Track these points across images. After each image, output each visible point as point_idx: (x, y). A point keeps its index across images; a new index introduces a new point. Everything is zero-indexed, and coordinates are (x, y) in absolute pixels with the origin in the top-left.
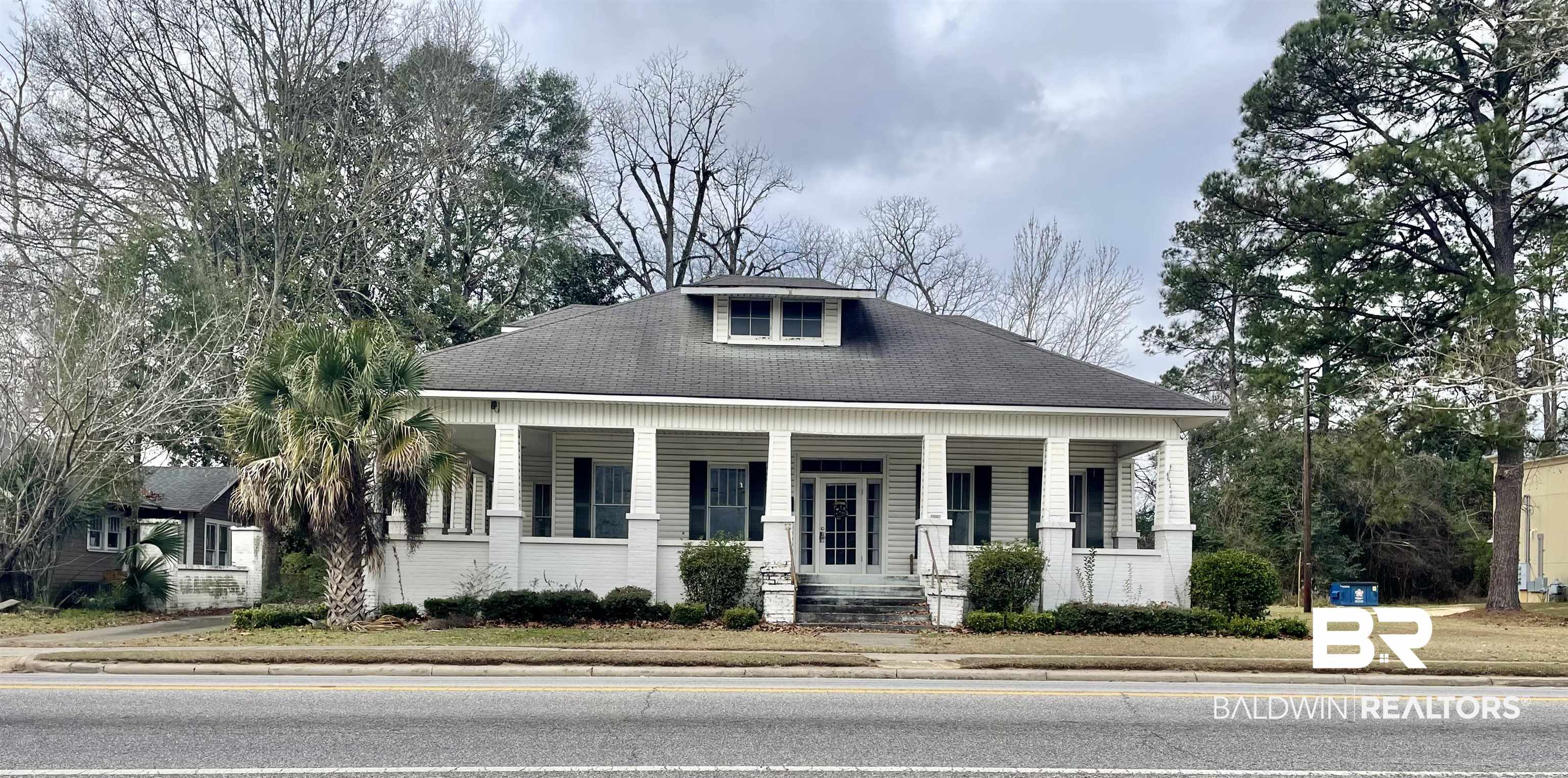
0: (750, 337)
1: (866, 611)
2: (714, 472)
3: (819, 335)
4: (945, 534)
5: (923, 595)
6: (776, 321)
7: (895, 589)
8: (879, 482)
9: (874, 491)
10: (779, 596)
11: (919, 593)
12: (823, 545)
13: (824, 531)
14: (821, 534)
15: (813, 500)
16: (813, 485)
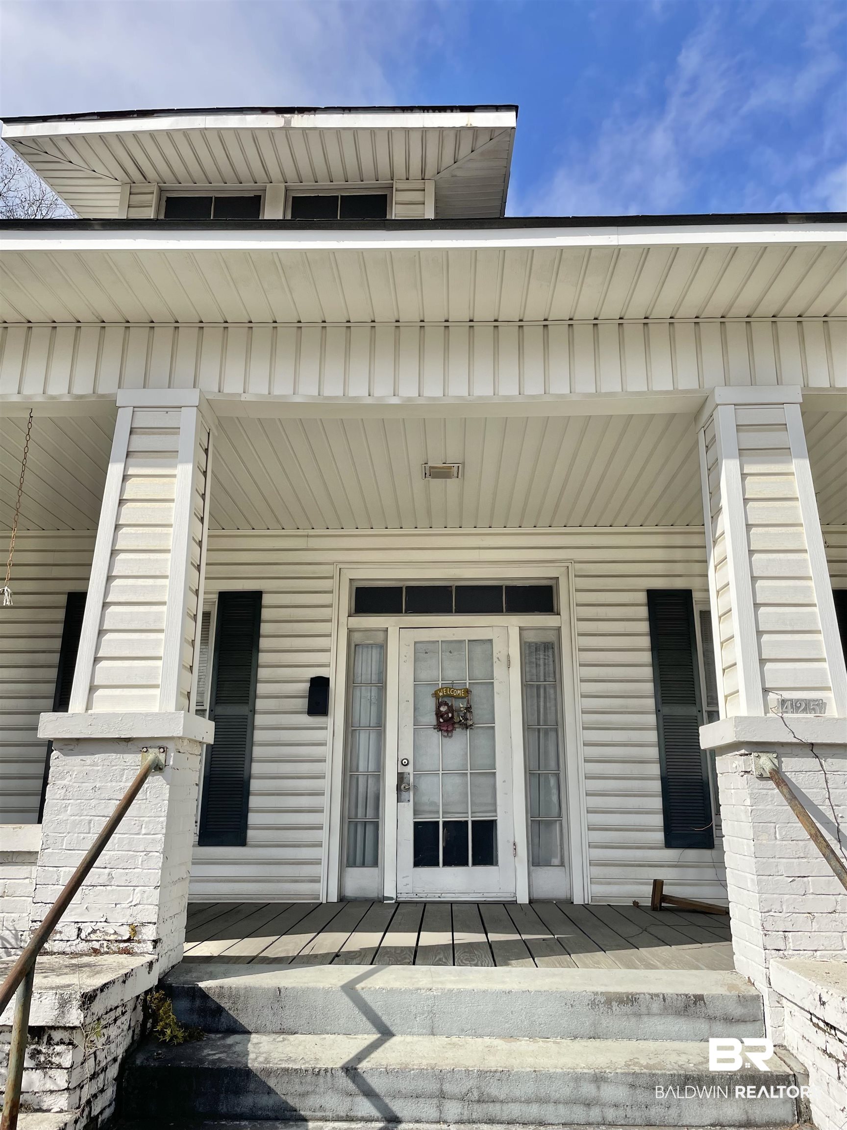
8: (551, 637)
12: (407, 810)
13: (409, 769)
14: (401, 777)
15: (381, 685)
16: (383, 647)
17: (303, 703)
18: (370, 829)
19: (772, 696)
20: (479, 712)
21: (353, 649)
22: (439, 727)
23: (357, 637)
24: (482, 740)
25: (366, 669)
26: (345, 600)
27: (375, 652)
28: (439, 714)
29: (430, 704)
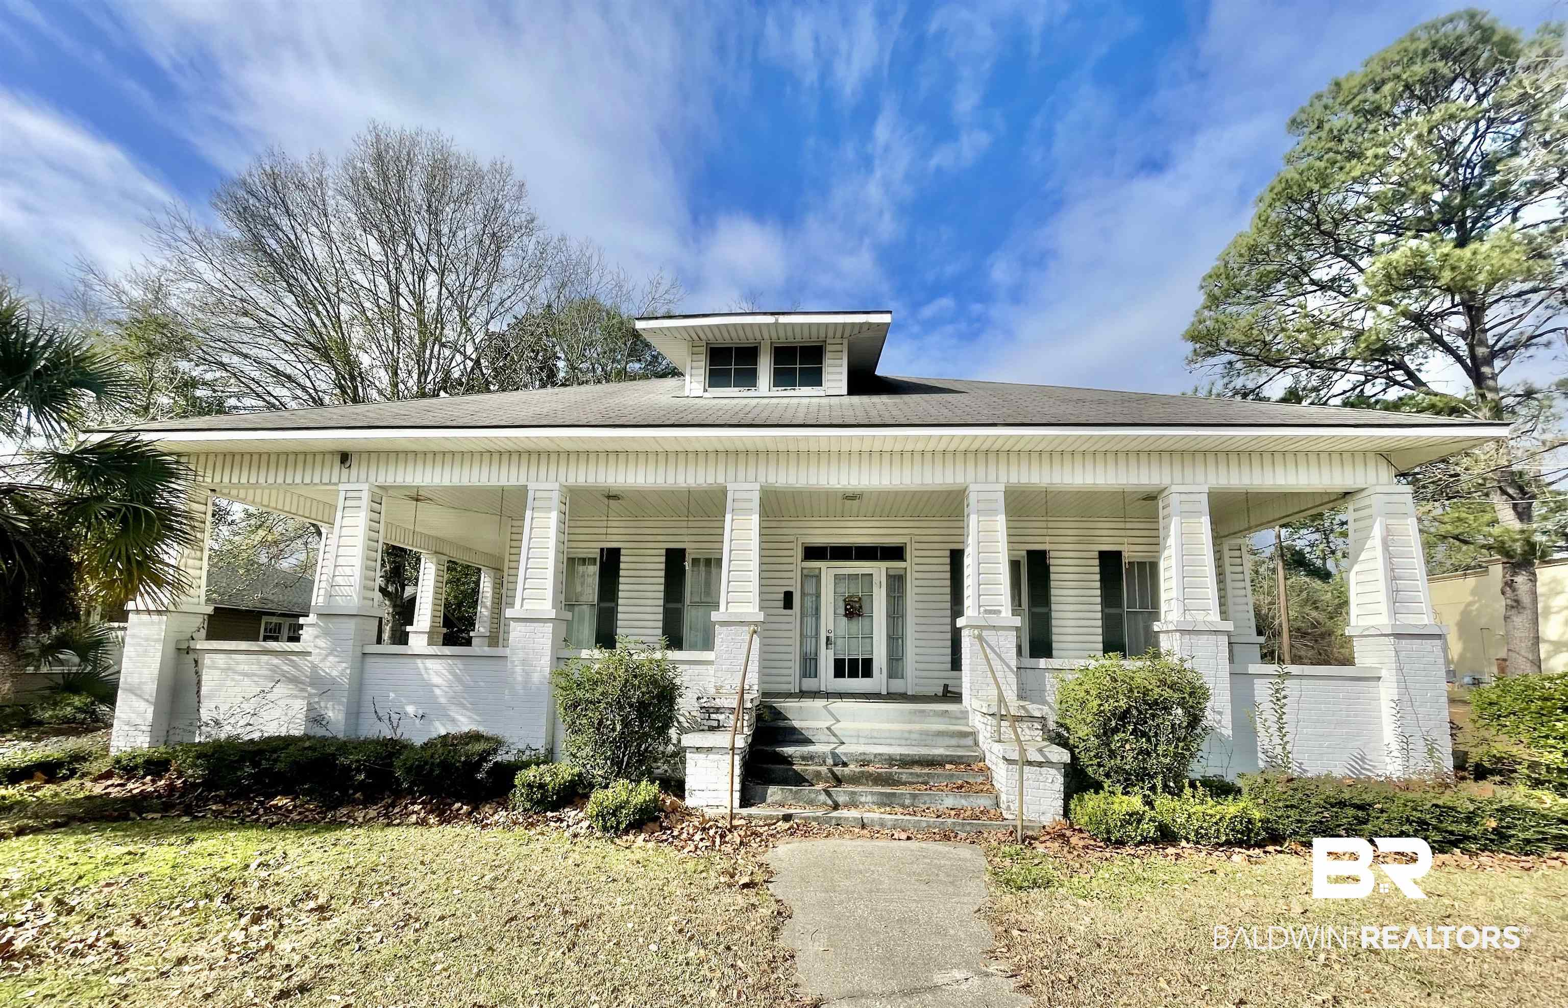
0: (732, 389)
2: (695, 561)
3: (820, 384)
4: (1007, 644)
5: (976, 744)
6: (765, 369)
8: (902, 573)
9: (896, 583)
10: (711, 757)
11: (969, 741)
12: (831, 653)
13: (832, 635)
14: (828, 638)
15: (818, 596)
16: (818, 577)
17: (781, 604)
18: (813, 662)
19: (982, 609)
20: (865, 609)
21: (805, 577)
22: (846, 615)
23: (805, 572)
24: (867, 621)
25: (810, 588)
26: (800, 553)
27: (814, 580)
28: (846, 609)
29: (841, 605)
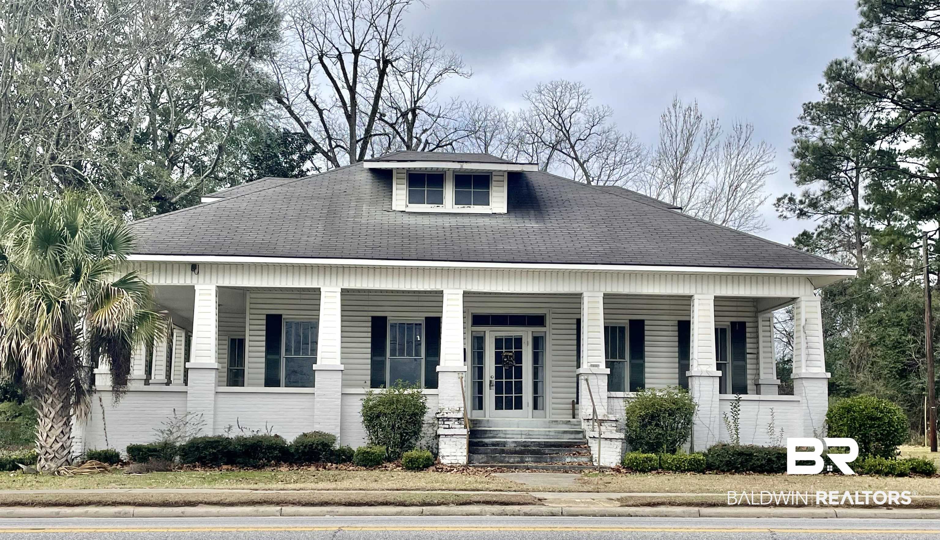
0: (426, 205)
1: (533, 452)
2: (393, 326)
3: (487, 204)
4: (604, 383)
5: (585, 437)
6: (449, 192)
7: (559, 432)
8: (543, 335)
9: (538, 342)
10: (453, 439)
11: (580, 436)
12: (493, 392)
13: (493, 379)
14: (491, 382)
15: (483, 351)
16: (483, 337)
18: (480, 399)
19: (589, 364)
21: (472, 338)
23: (474, 334)
26: (470, 320)
27: (480, 339)
